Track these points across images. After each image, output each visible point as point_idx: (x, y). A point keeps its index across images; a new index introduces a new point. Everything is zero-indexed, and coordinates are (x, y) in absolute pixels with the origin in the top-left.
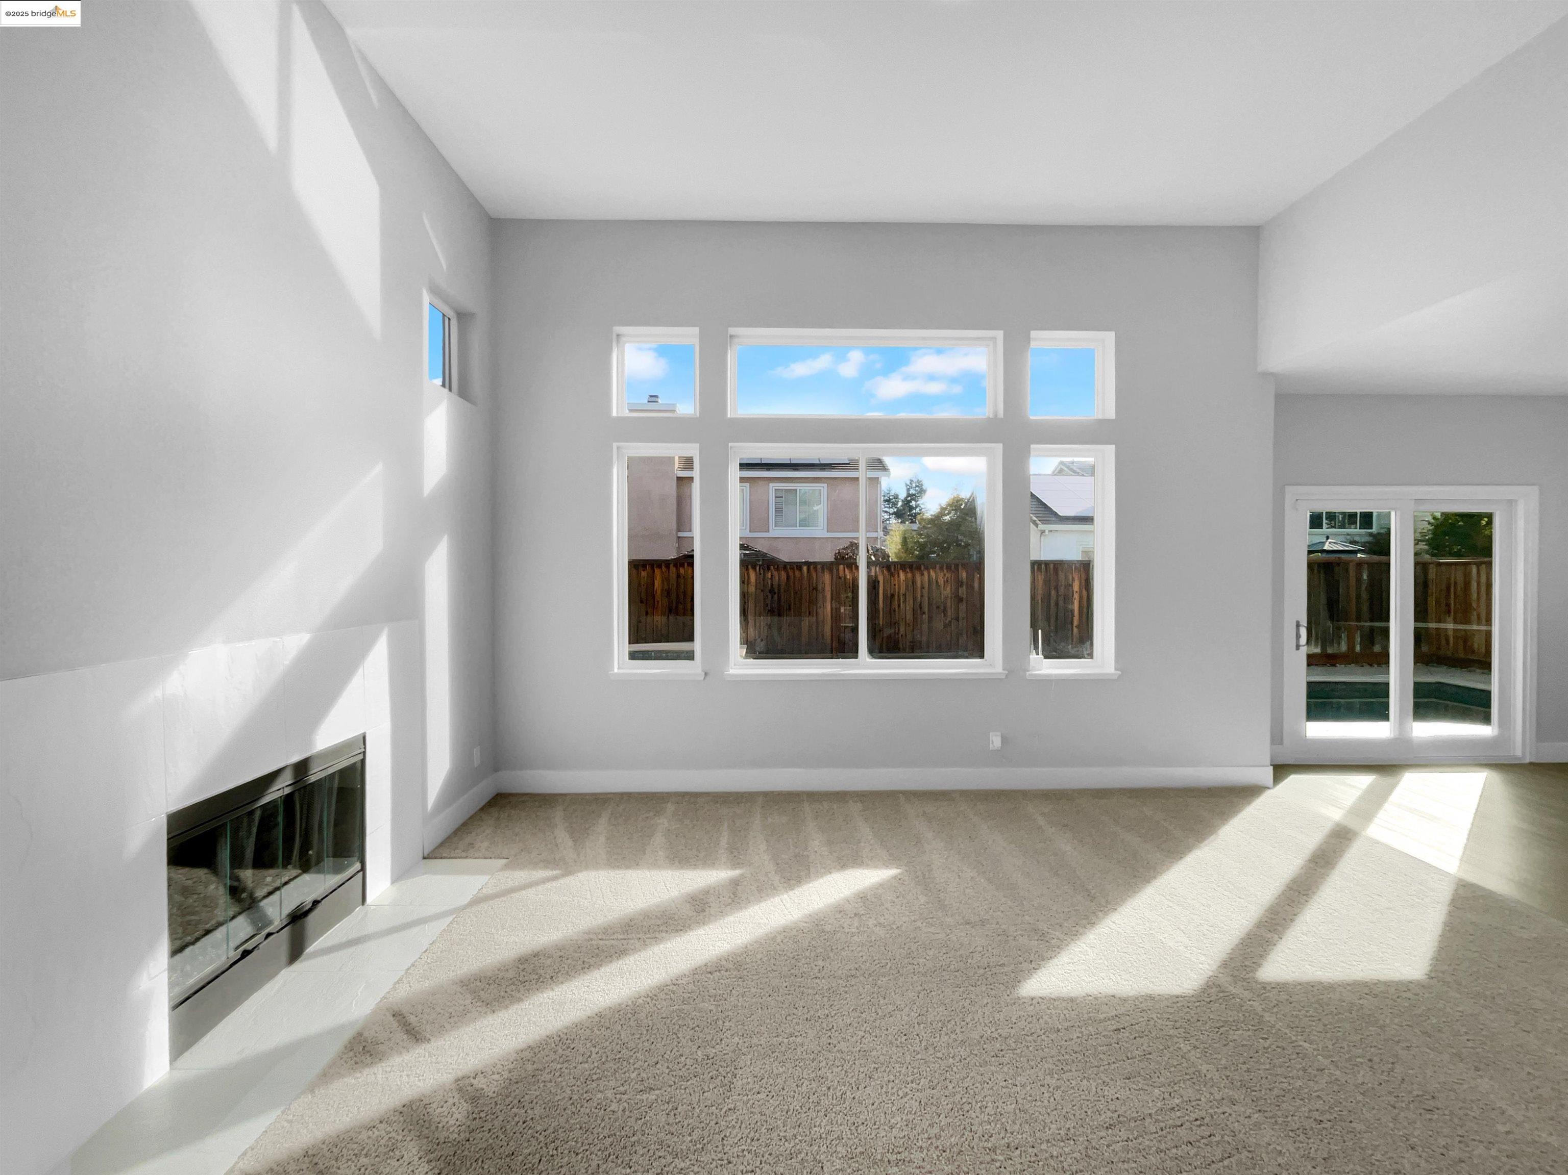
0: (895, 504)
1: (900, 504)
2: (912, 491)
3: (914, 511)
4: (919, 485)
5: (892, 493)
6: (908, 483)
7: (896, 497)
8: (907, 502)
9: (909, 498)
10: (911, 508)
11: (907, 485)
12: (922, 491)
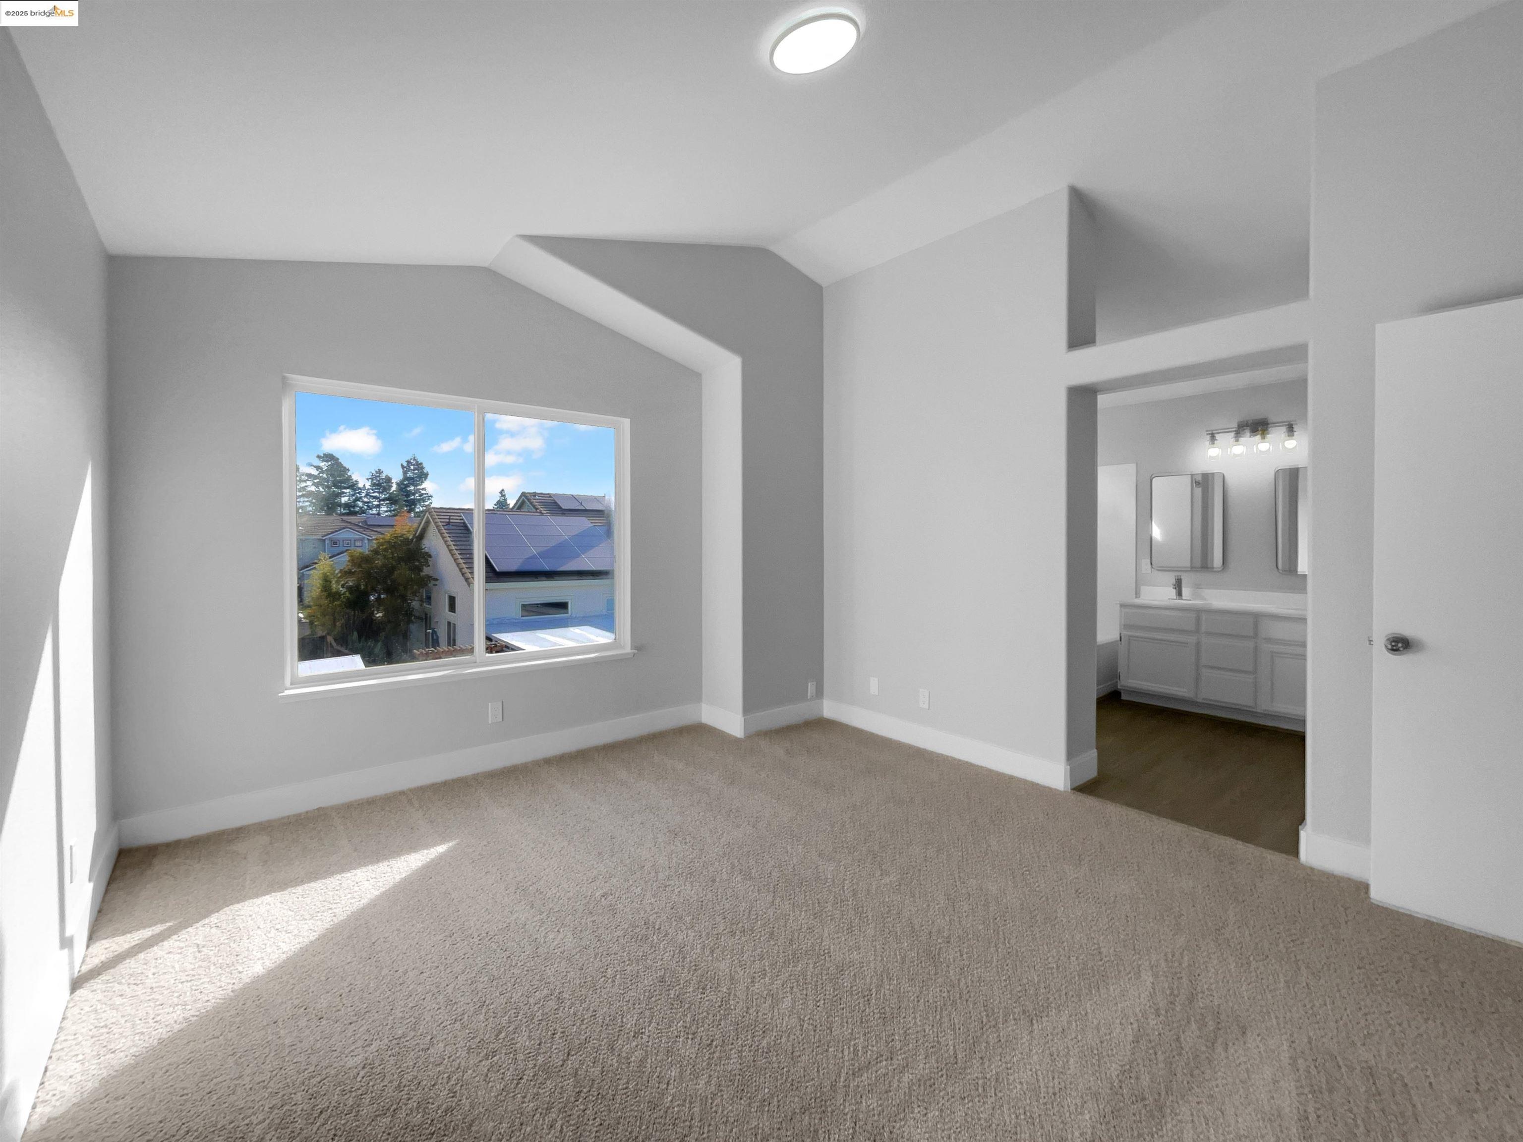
0: (386, 489)
1: (394, 488)
2: (410, 474)
3: (413, 497)
4: (419, 466)
5: (383, 476)
6: (405, 464)
7: (389, 480)
8: (402, 486)
9: (406, 482)
10: (408, 494)
11: (403, 467)
12: (423, 476)
